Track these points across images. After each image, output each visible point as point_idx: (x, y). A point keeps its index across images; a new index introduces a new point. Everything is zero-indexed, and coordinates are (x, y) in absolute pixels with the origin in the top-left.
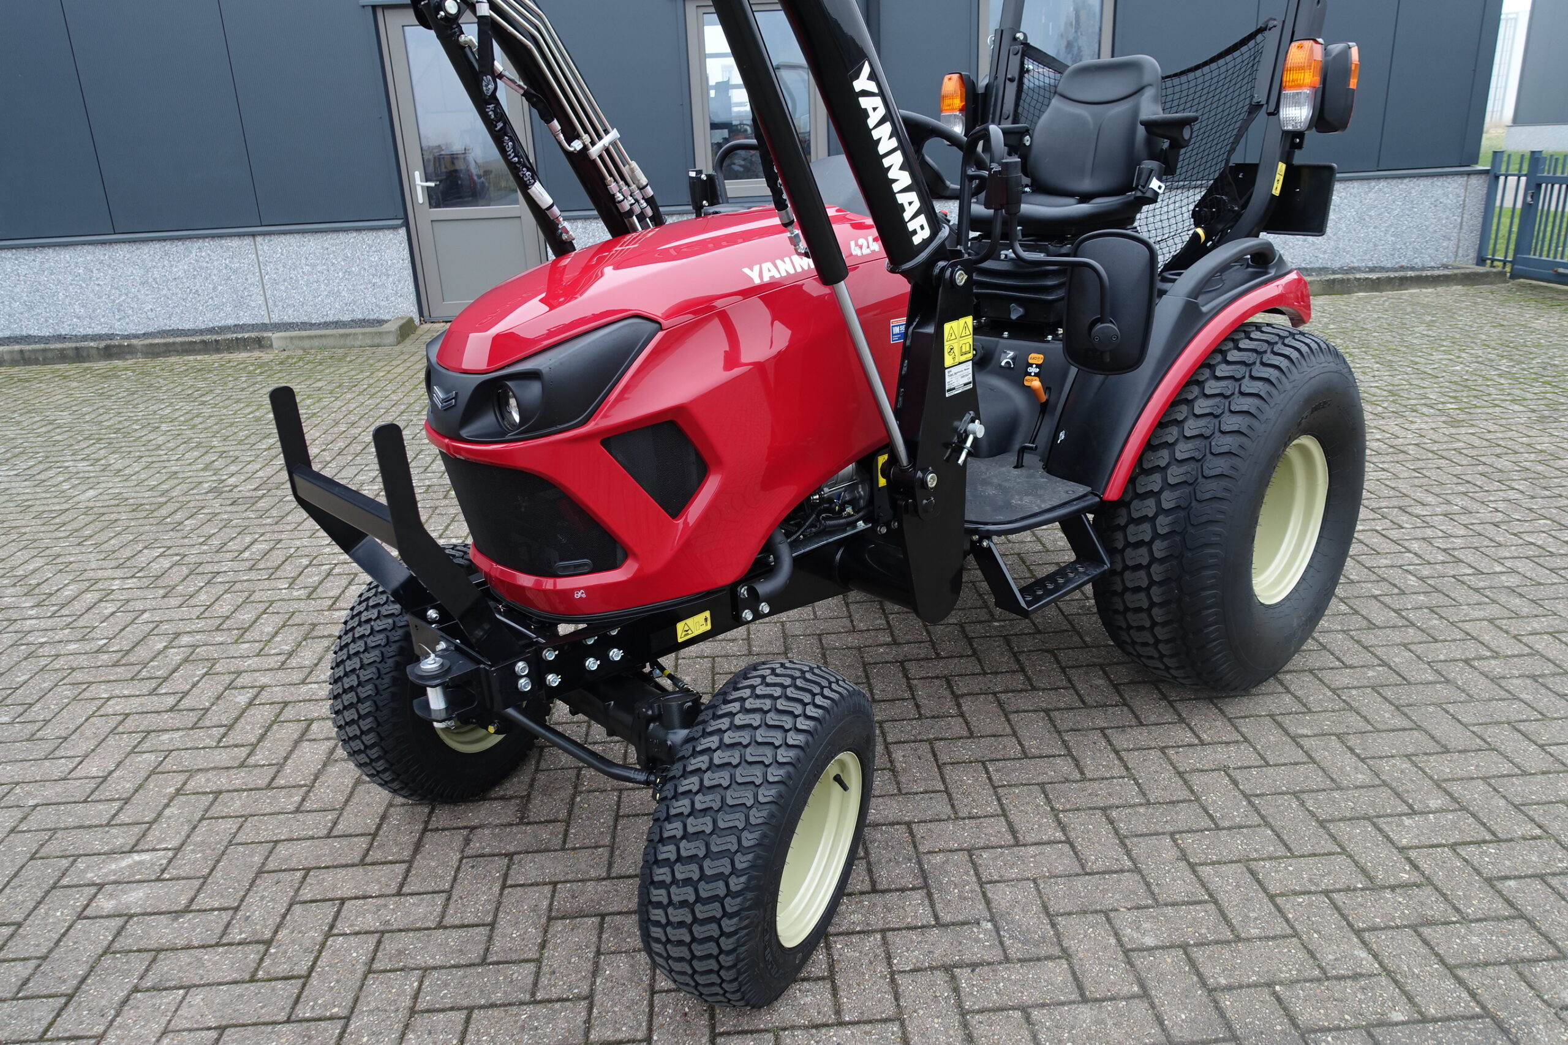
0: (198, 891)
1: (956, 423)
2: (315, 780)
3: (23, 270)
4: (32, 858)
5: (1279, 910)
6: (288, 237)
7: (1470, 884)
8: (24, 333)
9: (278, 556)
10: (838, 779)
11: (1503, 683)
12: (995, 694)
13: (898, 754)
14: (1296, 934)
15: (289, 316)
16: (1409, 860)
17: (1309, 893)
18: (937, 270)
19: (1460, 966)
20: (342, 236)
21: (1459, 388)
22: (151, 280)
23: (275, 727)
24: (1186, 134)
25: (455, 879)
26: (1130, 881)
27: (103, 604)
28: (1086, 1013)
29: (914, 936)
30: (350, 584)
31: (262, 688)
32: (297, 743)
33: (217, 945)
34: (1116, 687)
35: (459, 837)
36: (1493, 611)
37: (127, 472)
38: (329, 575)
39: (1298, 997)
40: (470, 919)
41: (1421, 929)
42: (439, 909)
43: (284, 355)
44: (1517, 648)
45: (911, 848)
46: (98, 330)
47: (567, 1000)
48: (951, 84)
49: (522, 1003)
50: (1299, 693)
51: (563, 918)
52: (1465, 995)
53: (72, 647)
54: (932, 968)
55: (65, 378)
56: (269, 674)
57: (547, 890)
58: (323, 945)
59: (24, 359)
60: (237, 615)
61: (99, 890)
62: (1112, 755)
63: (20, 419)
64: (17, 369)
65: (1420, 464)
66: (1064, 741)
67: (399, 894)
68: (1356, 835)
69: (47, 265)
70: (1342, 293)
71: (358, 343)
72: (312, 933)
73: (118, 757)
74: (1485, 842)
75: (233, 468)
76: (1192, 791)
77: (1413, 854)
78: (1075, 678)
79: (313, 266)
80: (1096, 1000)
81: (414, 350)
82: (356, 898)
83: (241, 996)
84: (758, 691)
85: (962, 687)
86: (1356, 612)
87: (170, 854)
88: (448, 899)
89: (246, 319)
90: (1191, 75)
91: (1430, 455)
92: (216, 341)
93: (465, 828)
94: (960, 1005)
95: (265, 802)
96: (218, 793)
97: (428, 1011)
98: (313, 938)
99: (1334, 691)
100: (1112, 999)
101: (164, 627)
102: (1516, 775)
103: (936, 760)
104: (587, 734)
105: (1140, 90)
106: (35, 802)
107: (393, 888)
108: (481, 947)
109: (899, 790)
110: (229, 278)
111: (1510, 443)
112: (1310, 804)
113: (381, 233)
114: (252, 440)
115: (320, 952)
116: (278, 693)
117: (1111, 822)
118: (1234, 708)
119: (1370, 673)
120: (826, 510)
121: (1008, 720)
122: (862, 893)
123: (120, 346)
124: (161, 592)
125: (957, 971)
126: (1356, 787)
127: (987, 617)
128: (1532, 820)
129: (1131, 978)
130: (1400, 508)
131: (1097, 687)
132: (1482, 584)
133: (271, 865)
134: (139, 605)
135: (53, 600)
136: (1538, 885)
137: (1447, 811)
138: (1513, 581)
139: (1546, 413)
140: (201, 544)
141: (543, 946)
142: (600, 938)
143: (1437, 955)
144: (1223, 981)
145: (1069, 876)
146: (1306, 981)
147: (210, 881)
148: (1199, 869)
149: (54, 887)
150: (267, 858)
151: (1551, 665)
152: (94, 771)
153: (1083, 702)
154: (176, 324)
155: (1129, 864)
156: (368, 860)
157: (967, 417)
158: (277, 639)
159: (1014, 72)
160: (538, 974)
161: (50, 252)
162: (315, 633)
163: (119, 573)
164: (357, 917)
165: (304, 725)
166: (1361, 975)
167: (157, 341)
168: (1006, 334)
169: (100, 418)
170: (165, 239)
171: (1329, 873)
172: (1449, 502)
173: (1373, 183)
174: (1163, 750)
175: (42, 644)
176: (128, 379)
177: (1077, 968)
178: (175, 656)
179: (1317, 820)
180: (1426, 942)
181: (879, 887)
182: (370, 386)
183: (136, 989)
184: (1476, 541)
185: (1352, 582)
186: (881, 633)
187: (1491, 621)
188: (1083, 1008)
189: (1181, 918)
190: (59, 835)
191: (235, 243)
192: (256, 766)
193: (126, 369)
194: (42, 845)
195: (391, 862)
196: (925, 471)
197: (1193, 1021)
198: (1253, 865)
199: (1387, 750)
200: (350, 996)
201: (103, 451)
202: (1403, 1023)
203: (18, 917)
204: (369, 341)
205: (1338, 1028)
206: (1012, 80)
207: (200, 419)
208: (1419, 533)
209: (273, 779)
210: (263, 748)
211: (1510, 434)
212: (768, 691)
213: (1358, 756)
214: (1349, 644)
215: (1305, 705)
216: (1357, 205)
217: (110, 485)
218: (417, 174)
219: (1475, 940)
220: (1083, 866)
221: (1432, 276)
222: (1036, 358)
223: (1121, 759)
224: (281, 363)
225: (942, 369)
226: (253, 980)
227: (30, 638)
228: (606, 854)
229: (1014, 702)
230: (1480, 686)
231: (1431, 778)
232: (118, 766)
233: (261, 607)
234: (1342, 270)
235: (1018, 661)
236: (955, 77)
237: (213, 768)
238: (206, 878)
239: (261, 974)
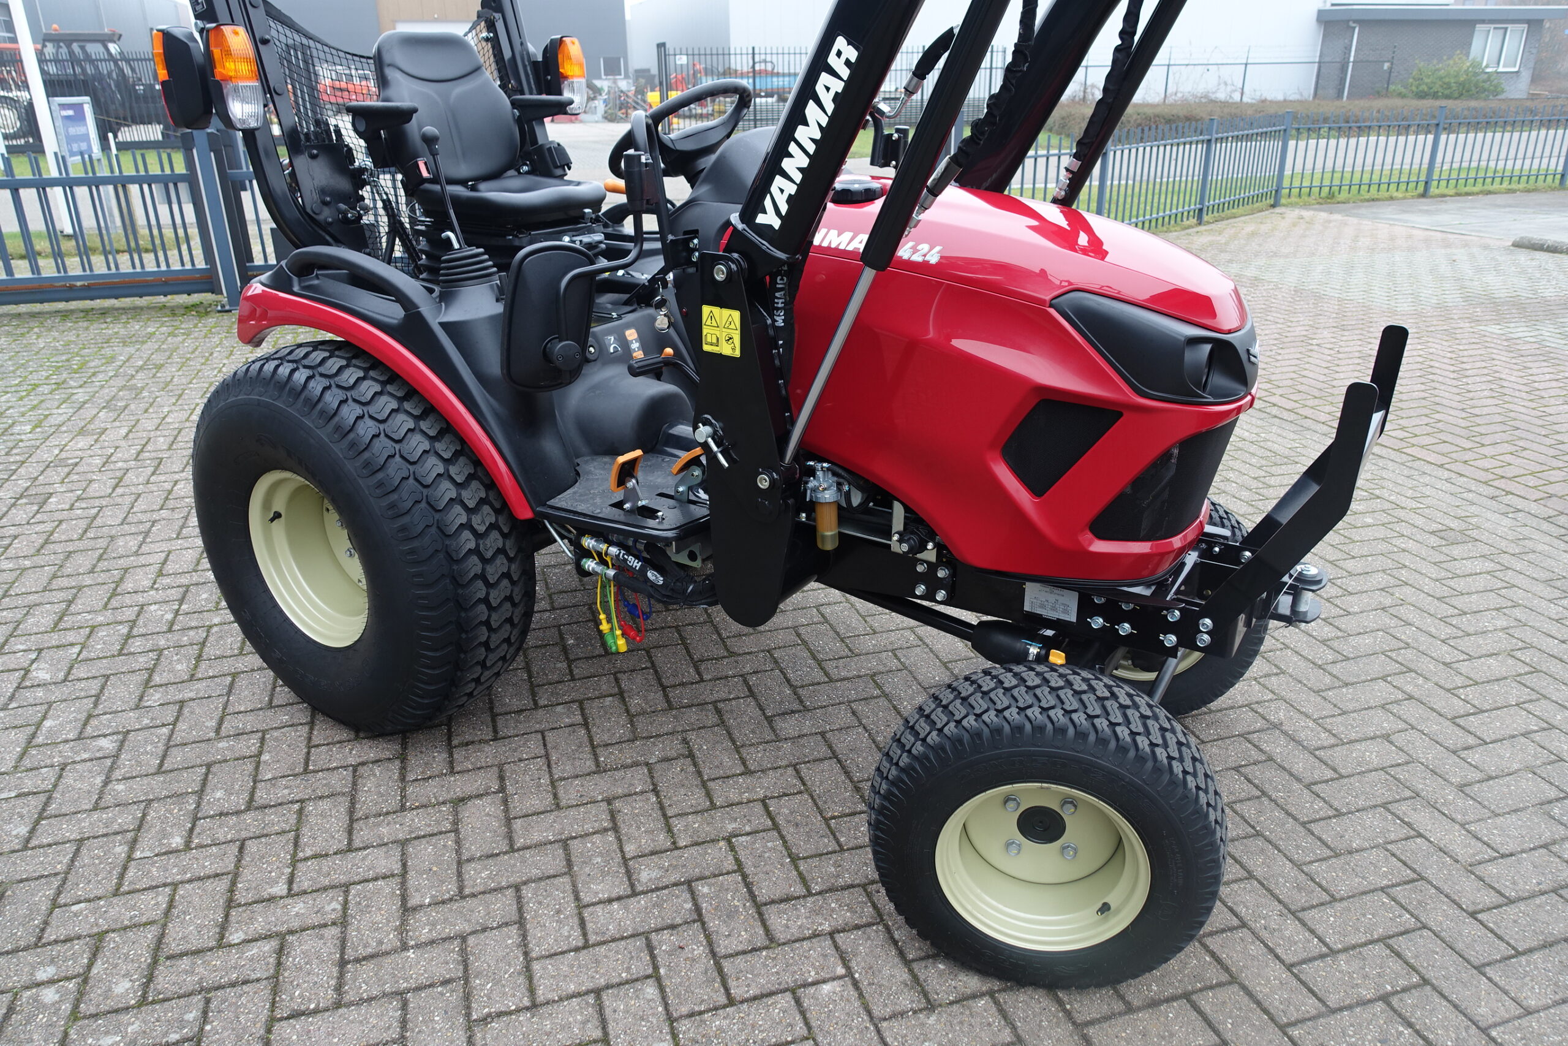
58: (1345, 950)
67: (1244, 925)
72: (1344, 967)
82: (1277, 957)
98: (1347, 962)
105: (477, 70)
115: (1354, 947)
164: (1296, 943)
200: (1368, 898)
226: (1425, 981)
239: (1415, 979)
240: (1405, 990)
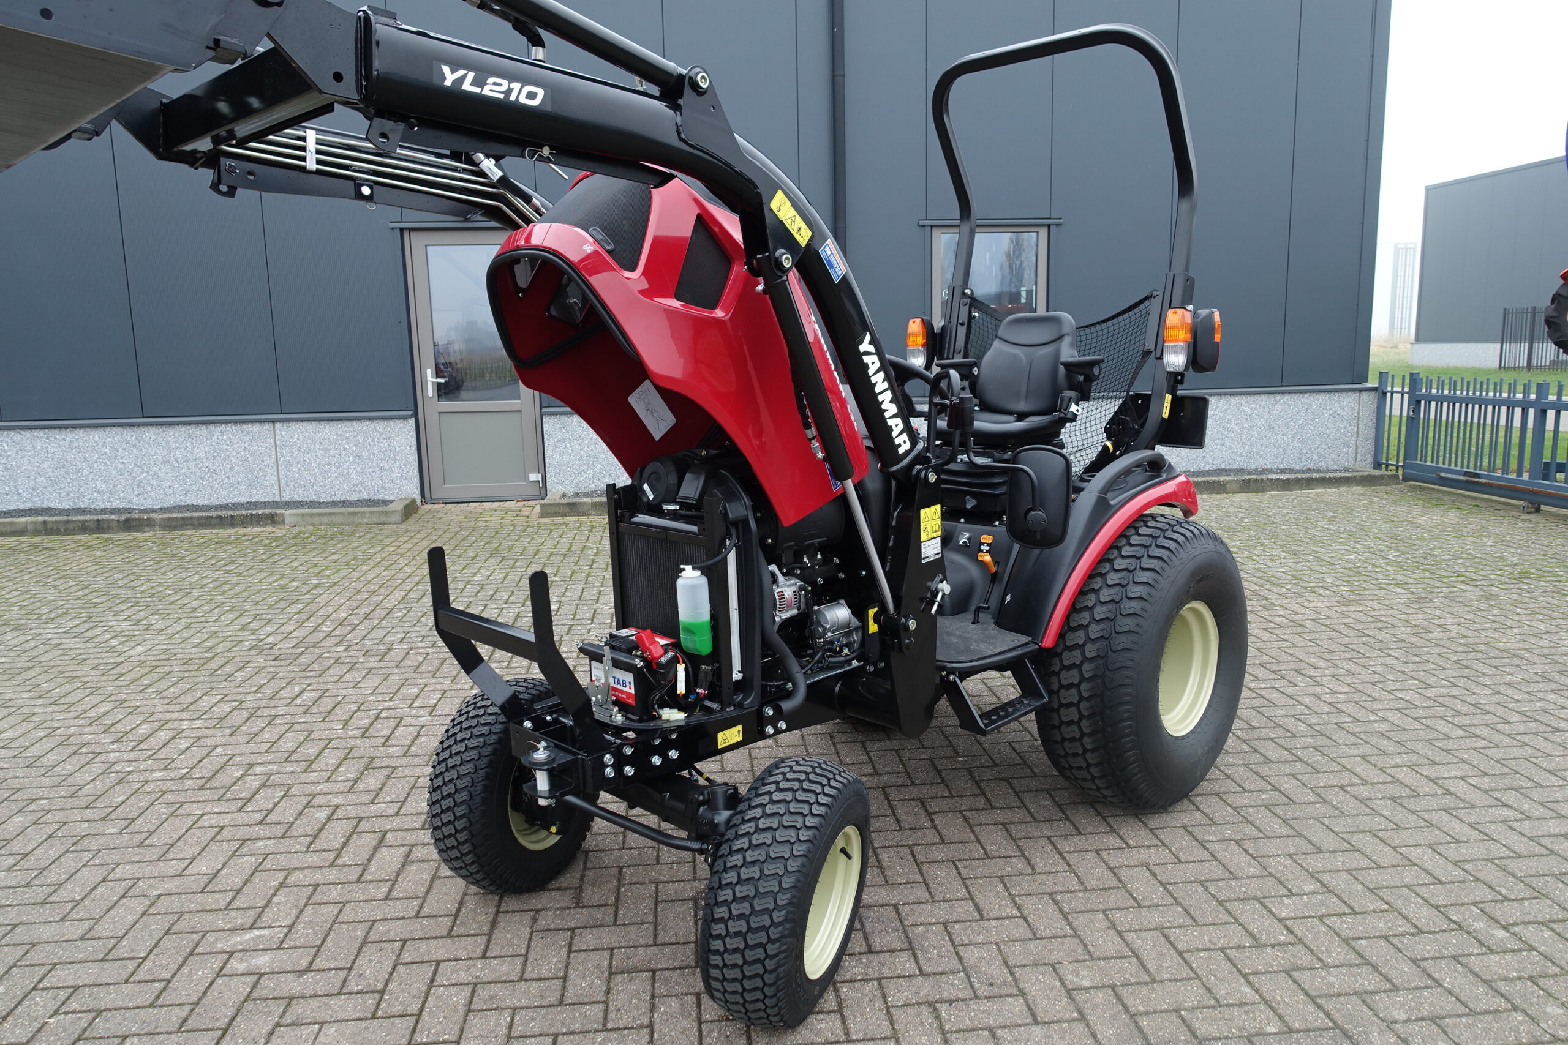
0: (315, 956)
1: (929, 584)
2: (398, 876)
3: (52, 448)
4: (167, 933)
5: (1185, 961)
6: (305, 424)
7: (1332, 943)
8: (45, 506)
9: (327, 703)
10: (843, 851)
11: (1369, 803)
12: (961, 812)
13: (884, 856)
14: (1198, 977)
15: (299, 495)
16: (1286, 927)
17: (1209, 950)
18: (915, 472)
19: (1320, 997)
20: (356, 424)
21: (1352, 574)
22: (172, 460)
23: (355, 836)
24: (1096, 371)
25: (529, 947)
26: (1071, 943)
27: (177, 741)
28: (1038, 1031)
29: (903, 982)
30: (398, 725)
31: (337, 807)
32: (376, 848)
33: (339, 994)
34: (1060, 807)
35: (527, 918)
36: (1366, 750)
37: (169, 631)
38: (377, 718)
39: (1198, 1018)
40: (545, 973)
41: (1292, 973)
42: (519, 967)
43: (297, 529)
44: (1382, 777)
45: (898, 923)
46: (117, 504)
47: (632, 1028)
48: (915, 326)
49: (596, 1031)
50: (1207, 811)
51: (622, 972)
52: (1322, 1015)
53: (158, 775)
54: (918, 1004)
55: (89, 547)
56: (341, 797)
57: (606, 954)
58: (428, 993)
59: (46, 530)
60: (301, 749)
61: (231, 956)
62: (1057, 856)
63: (56, 583)
64: (39, 538)
65: (1316, 635)
66: (1018, 846)
67: (484, 957)
68: (1248, 912)
69: (76, 444)
70: (1257, 491)
71: (366, 521)
72: (417, 985)
73: (223, 859)
74: (1345, 914)
75: (269, 629)
76: (1120, 881)
77: (1289, 923)
78: (1026, 800)
79: (326, 450)
80: (1045, 1023)
81: (418, 528)
82: (449, 960)
83: (367, 1028)
84: (781, 786)
85: (934, 806)
86: (1256, 751)
87: (285, 930)
88: (526, 961)
89: (259, 497)
90: (1099, 327)
91: (1324, 628)
92: (232, 517)
93: (531, 910)
94: (941, 1028)
95: (358, 892)
96: (316, 886)
97: (521, 1037)
98: (419, 988)
99: (1235, 809)
100: (1058, 1021)
101: (238, 759)
102: (1373, 868)
103: (915, 860)
104: (624, 842)
105: (1060, 338)
106: (159, 892)
107: (479, 952)
108: (558, 994)
109: (886, 881)
110: (246, 460)
111: (1390, 619)
112: (1212, 889)
113: (392, 423)
114: (282, 604)
115: (426, 998)
116: (353, 811)
117: (1056, 903)
118: (1154, 821)
119: (1264, 796)
120: (830, 650)
121: (973, 831)
122: (860, 954)
123: (139, 519)
124: (228, 731)
125: (938, 1006)
126: (1248, 878)
127: (952, 754)
128: (1382, 899)
129: (1072, 1007)
130: (1296, 670)
131: (1045, 806)
132: (1358, 730)
133: (373, 937)
134: (211, 742)
135: (130, 736)
136: (1382, 943)
137: (1318, 893)
138: (1383, 727)
139: (1423, 595)
140: (255, 692)
141: (608, 992)
142: (653, 987)
143: (1303, 989)
144: (1141, 1009)
145: (1024, 940)
146: (1204, 1007)
147: (323, 948)
148: (1125, 934)
149: (191, 954)
150: (368, 933)
151: (1407, 790)
152: (204, 870)
153: (1033, 818)
154: (191, 500)
155: (1071, 932)
156: (454, 933)
157: (938, 579)
158: (342, 769)
159: (964, 318)
160: (606, 1012)
161: (81, 432)
162: (374, 765)
163: (185, 715)
164: (452, 973)
165: (380, 835)
166: (1246, 1004)
167: (175, 515)
168: (963, 520)
169: (132, 584)
170: (190, 424)
171: (1225, 936)
172: (1336, 666)
173: (1278, 397)
174: (1097, 852)
175: (130, 773)
176: (150, 549)
177: (1030, 1002)
178: (253, 782)
179: (1217, 901)
180: (1295, 981)
181: (873, 949)
182: (383, 559)
183: (278, 1025)
184: (1356, 697)
185: (1254, 728)
186: (864, 766)
187: (1363, 757)
188: (1034, 1028)
189: (1110, 968)
190: (186, 916)
191: (256, 428)
192: (344, 866)
193: (146, 540)
194: (173, 924)
195: (473, 935)
196: (907, 618)
197: (1118, 1035)
198: (1166, 931)
199: (1274, 851)
200: (457, 1028)
201: (142, 613)
202: (1275, 1034)
203: (166, 975)
204: (375, 520)
205: (1227, 1038)
206: (962, 324)
207: (228, 587)
208: (1310, 690)
209: (361, 875)
210: (347, 852)
211: (1391, 612)
212: (789, 785)
213: (1251, 855)
214: (1249, 774)
215: (1211, 819)
216: (1267, 416)
217: (156, 642)
218: (429, 371)
219: (1332, 979)
220: (1034, 934)
221: (1334, 478)
222: (987, 539)
223: (1064, 859)
224: (295, 537)
225: (919, 543)
226: (374, 1017)
227: (117, 768)
228: (651, 929)
229: (976, 817)
230: (1350, 805)
231: (1307, 871)
232: (224, 866)
233: (322, 744)
234: (1256, 471)
235: (979, 787)
236: (918, 321)
237: (308, 867)
238: (319, 947)
239: (380, 1013)
240: (379, 1004)
